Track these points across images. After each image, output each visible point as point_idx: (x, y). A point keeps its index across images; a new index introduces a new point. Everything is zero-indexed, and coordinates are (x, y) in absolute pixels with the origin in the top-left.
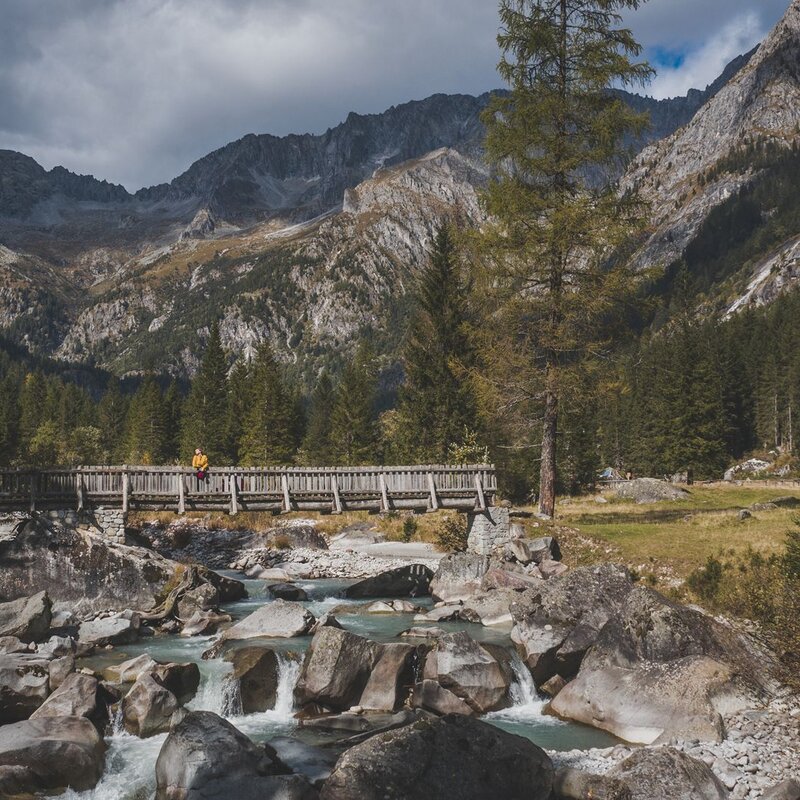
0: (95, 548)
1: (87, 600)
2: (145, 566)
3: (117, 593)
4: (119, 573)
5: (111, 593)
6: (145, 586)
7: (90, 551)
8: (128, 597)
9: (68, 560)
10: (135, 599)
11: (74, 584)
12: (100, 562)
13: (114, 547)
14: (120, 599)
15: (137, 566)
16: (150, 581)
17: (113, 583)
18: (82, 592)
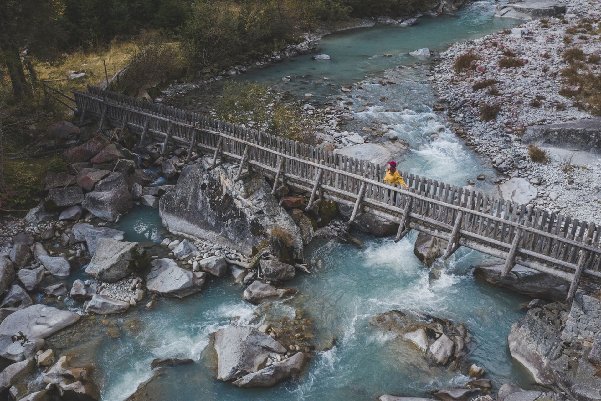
0: (227, 195)
1: (214, 233)
2: (253, 221)
3: (231, 236)
4: (236, 221)
5: (227, 234)
6: (249, 237)
7: (223, 197)
8: (236, 241)
9: (208, 199)
10: (240, 244)
11: (209, 219)
12: (227, 208)
13: (238, 199)
14: (231, 241)
15: (248, 220)
16: (254, 234)
17: (229, 228)
18: (212, 226)
